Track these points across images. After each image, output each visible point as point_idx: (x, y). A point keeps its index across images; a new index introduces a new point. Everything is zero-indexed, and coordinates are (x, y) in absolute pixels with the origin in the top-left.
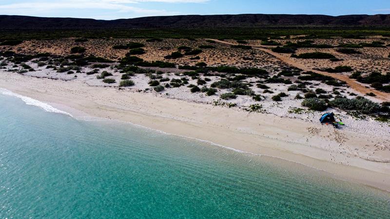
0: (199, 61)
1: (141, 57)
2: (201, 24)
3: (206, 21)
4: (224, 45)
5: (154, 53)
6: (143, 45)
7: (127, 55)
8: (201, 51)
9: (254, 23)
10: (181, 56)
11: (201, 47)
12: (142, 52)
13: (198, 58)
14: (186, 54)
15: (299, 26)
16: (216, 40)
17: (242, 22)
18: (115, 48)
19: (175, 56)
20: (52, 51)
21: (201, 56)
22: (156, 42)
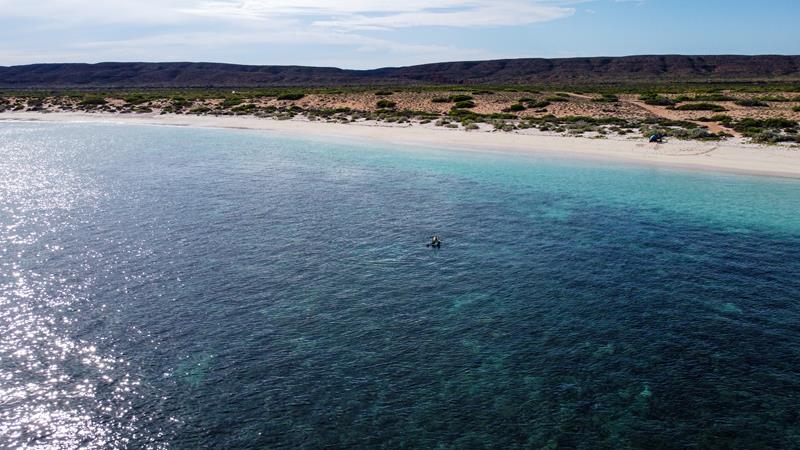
0: (547, 114)
1: (471, 110)
2: (544, 77)
3: (557, 70)
4: (582, 99)
5: (488, 106)
6: (471, 98)
7: (453, 108)
8: (549, 104)
9: (658, 73)
10: (523, 109)
11: (549, 100)
12: (472, 105)
13: (545, 111)
14: (530, 107)
15: (760, 79)
16: (572, 94)
17: (632, 71)
18: (435, 101)
19: (516, 108)
20: (349, 105)
21: (548, 108)
22: (485, 95)
